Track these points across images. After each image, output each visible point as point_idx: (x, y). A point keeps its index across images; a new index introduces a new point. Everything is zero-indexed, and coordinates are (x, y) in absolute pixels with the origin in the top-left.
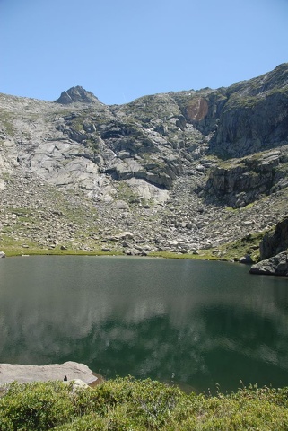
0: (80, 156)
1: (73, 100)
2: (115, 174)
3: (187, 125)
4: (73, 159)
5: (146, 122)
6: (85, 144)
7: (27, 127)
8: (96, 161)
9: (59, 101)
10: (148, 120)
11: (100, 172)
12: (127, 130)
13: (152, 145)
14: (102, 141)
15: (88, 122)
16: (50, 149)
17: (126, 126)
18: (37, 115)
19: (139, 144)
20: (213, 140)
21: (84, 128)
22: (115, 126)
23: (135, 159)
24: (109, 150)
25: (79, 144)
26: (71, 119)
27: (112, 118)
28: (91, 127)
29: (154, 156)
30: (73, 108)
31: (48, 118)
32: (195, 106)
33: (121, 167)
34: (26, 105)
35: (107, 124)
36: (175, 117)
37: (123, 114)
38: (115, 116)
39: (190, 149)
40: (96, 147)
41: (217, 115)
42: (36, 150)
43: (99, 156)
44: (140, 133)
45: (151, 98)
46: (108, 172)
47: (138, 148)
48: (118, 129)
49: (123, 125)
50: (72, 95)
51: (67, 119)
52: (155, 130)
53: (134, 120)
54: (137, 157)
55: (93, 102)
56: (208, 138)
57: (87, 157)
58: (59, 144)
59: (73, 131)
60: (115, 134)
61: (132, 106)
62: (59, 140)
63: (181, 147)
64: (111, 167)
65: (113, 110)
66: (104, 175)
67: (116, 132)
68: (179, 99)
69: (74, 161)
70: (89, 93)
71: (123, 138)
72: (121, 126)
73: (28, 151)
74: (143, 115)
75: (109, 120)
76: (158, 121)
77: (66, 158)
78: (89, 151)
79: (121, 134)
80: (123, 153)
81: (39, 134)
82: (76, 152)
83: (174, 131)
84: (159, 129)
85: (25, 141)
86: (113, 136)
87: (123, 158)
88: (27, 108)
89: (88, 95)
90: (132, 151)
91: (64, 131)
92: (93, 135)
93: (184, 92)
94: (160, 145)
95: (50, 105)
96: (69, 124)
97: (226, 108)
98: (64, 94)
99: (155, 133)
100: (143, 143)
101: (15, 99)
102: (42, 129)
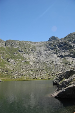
0: (52, 53)
1: (52, 40)
2: (62, 56)
4: (51, 54)
5: (70, 41)
8: (57, 54)
9: (49, 41)
11: (58, 56)
12: (65, 44)
13: (72, 46)
14: (58, 48)
16: (45, 53)
17: (64, 43)
18: (42, 45)
19: (68, 47)
21: (54, 46)
23: (67, 51)
24: (60, 50)
25: (52, 50)
27: (61, 42)
28: (55, 45)
29: (73, 50)
31: (45, 45)
33: (63, 54)
34: (40, 43)
35: (59, 44)
37: (63, 40)
40: (57, 50)
42: (42, 54)
43: (58, 52)
44: (68, 44)
45: (71, 34)
46: (60, 56)
48: (62, 44)
51: (49, 45)
53: (66, 41)
54: (68, 51)
57: (54, 53)
58: (47, 51)
59: (51, 47)
60: (62, 46)
61: (66, 37)
62: (47, 50)
65: (61, 40)
69: (51, 55)
71: (64, 46)
73: (40, 54)
74: (69, 39)
76: (73, 40)
77: (49, 54)
78: (55, 51)
80: (64, 50)
81: (43, 50)
82: (52, 52)
85: (39, 52)
87: (64, 52)
90: (66, 49)
91: (49, 48)
92: (56, 47)
94: (74, 46)
98: (49, 39)
99: (73, 43)
100: (69, 47)
101: (37, 43)
102: (43, 48)
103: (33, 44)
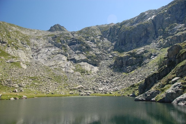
0: (59, 53)
1: (56, 30)
2: (74, 61)
3: (104, 39)
4: (56, 55)
5: (87, 38)
6: (61, 48)
7: (36, 42)
8: (66, 55)
9: (50, 30)
10: (88, 37)
11: (68, 60)
12: (79, 42)
13: (90, 48)
14: (68, 47)
15: (62, 39)
16: (46, 51)
17: (78, 40)
18: (40, 37)
19: (84, 48)
20: (116, 45)
21: (61, 41)
22: (74, 40)
23: (83, 54)
24: (71, 51)
25: (58, 48)
26: (55, 38)
27: (72, 37)
28: (64, 41)
29: (91, 53)
30: (55, 33)
31: (45, 38)
32: (107, 31)
33: (77, 57)
34: (36, 32)
35: (70, 40)
36: (99, 36)
37: (77, 35)
38: (74, 36)
39: (106, 49)
40: (66, 50)
41: (117, 34)
42: (40, 52)
43: (67, 53)
44: (84, 43)
45: (89, 28)
46: (71, 60)
47: (84, 49)
49: (77, 40)
50: (55, 28)
51: (53, 38)
52: (91, 41)
53: (82, 37)
54: (84, 53)
55: (64, 30)
56: (114, 44)
57: (62, 54)
58: (50, 49)
59: (56, 43)
60: (74, 44)
61: (80, 32)
62: (50, 47)
63: (102, 48)
64: (72, 58)
65: (73, 33)
66: (70, 61)
67: (74, 43)
68: (100, 28)
69: (57, 56)
70: (62, 27)
71: (77, 45)
72: (76, 40)
73: (37, 52)
74: (85, 35)
75: (71, 38)
76: (92, 37)
77: (53, 54)
78: (63, 51)
79: (76, 43)
80: (77, 51)
81: (41, 45)
82: (57, 52)
83: (99, 42)
84: (93, 41)
85: (35, 48)
86: (73, 45)
87: (77, 54)
88: (36, 34)
89: (62, 28)
90: (82, 51)
91: (52, 43)
92: (64, 44)
93: (102, 25)
94: (93, 47)
95: (46, 32)
96: (54, 40)
97: (120, 31)
98: (51, 27)
99: (91, 43)
100: (86, 47)
101: (31, 30)
102: (43, 42)
103: (24, 32)
